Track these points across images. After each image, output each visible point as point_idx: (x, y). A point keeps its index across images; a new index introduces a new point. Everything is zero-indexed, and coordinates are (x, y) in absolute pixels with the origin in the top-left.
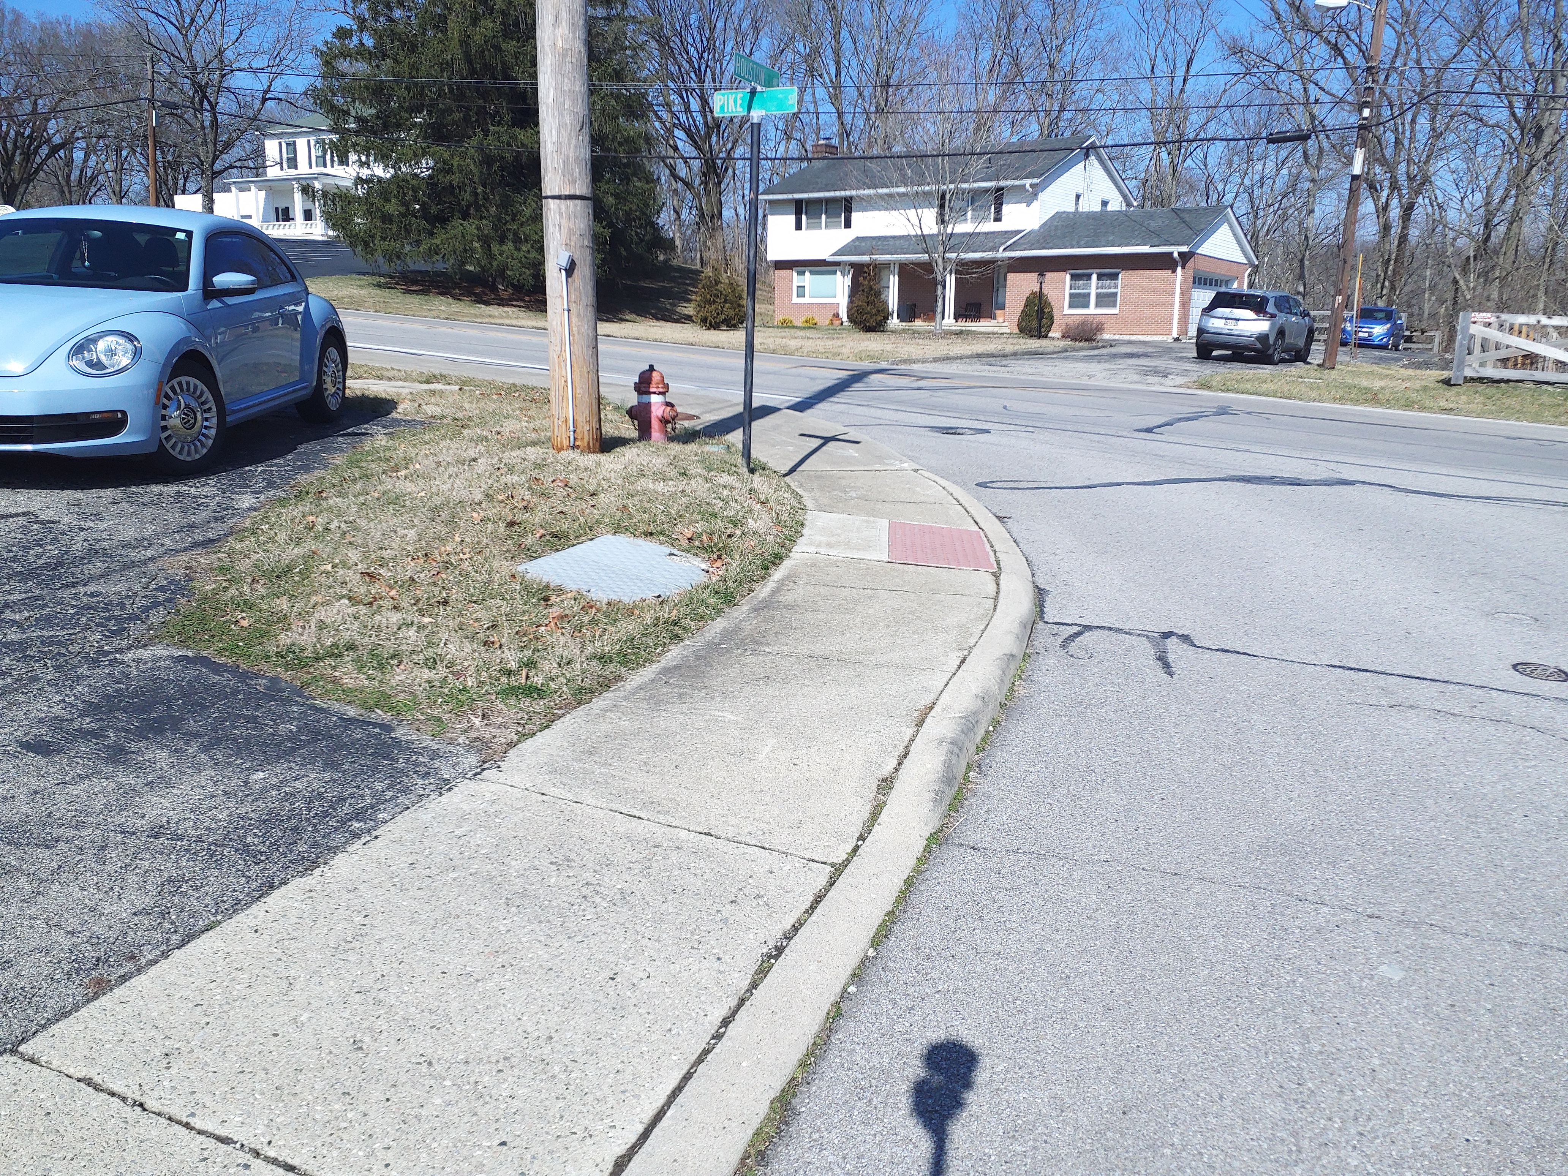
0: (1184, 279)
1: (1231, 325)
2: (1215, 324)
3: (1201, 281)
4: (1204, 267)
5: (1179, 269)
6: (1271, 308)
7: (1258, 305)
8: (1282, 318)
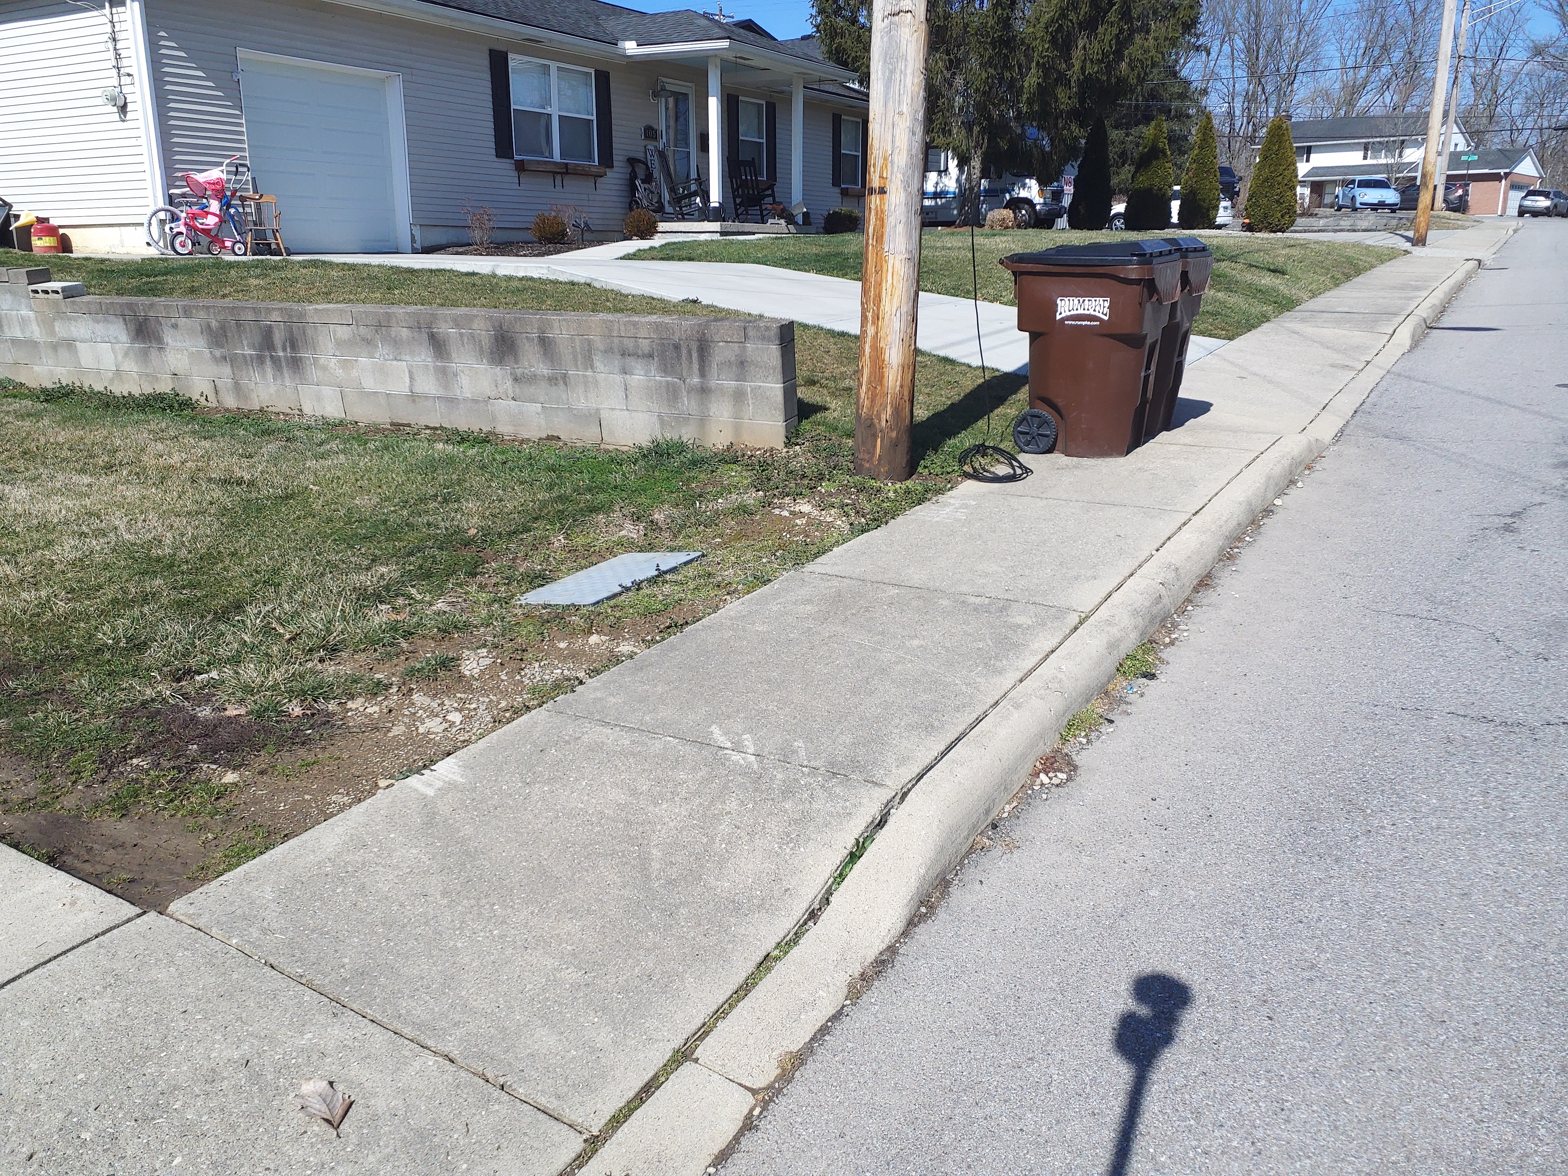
0: (1506, 186)
1: (1534, 203)
2: (1527, 203)
3: (1514, 187)
4: (1516, 179)
5: (1503, 181)
6: (1551, 196)
7: (1546, 195)
8: (1556, 200)
